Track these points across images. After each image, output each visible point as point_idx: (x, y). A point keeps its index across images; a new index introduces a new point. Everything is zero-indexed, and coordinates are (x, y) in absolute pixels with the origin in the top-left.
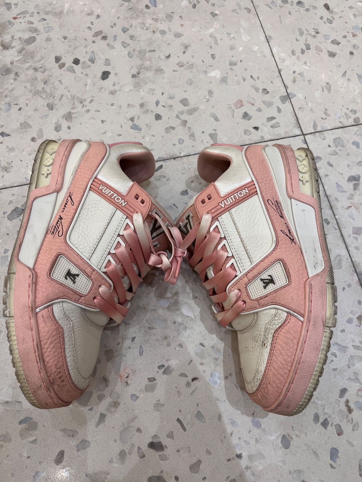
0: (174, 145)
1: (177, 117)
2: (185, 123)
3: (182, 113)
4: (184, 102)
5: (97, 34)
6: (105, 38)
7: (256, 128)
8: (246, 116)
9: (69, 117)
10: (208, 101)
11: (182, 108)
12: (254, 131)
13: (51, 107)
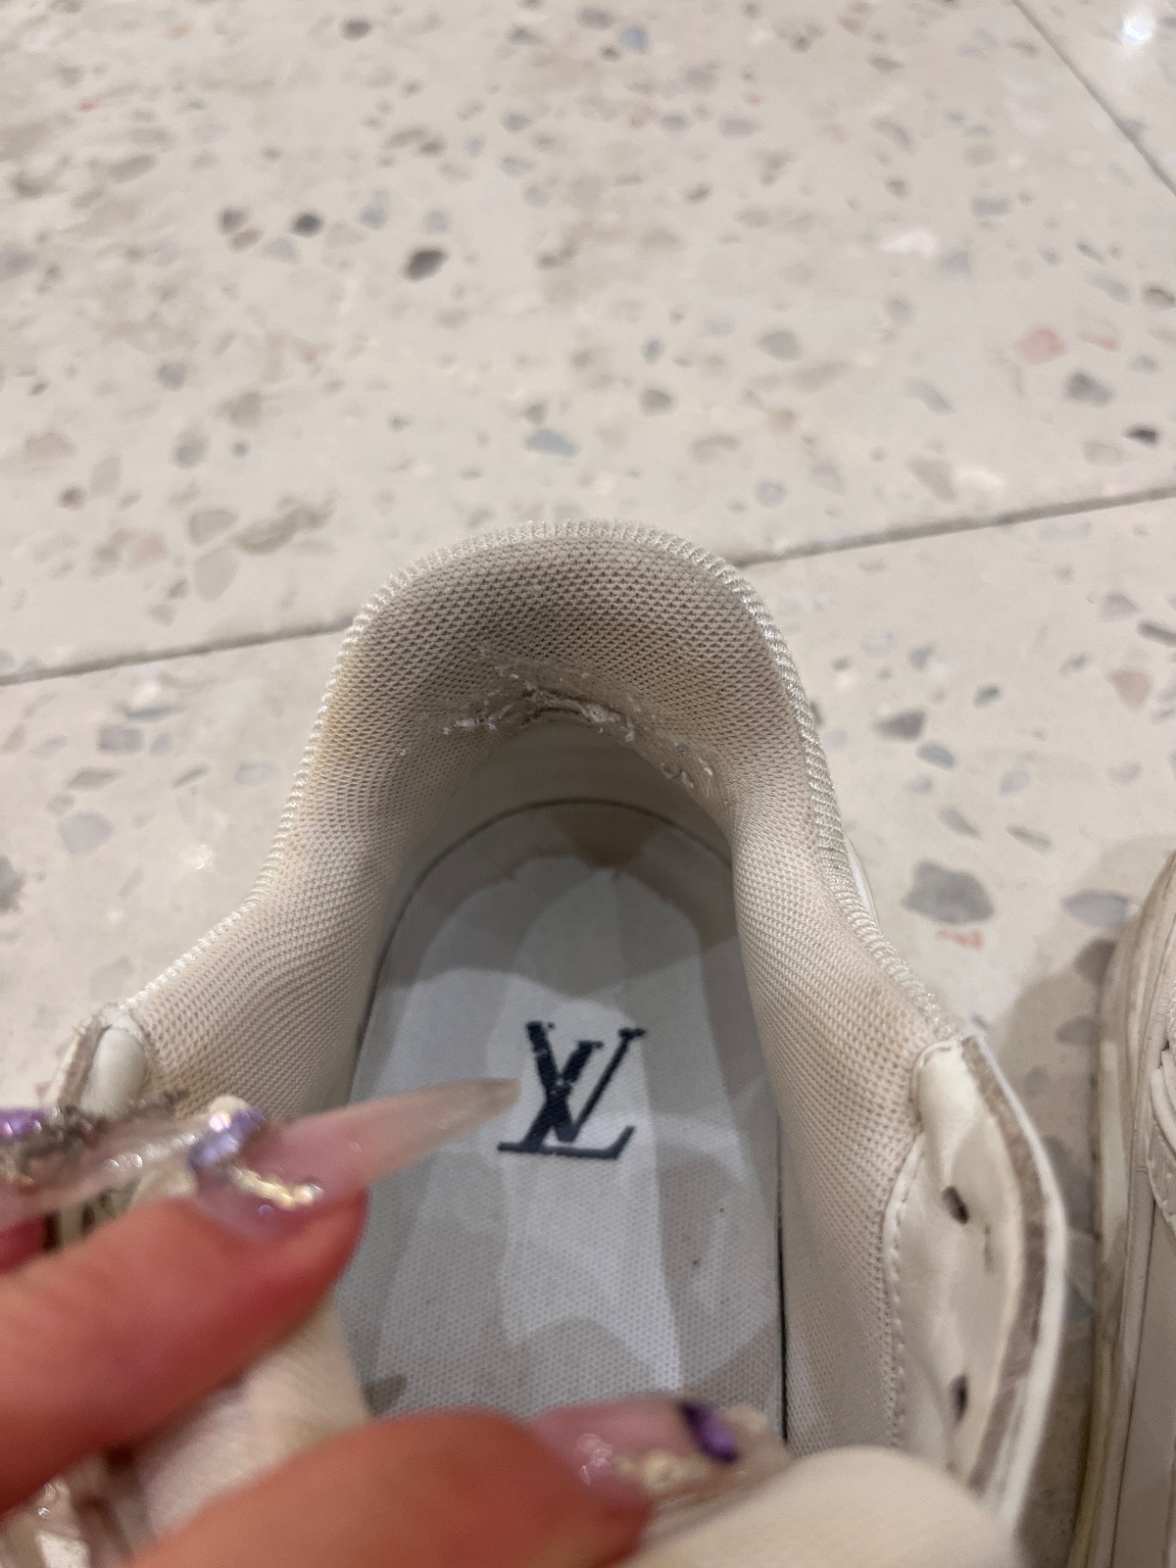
0: (738, 507)
1: (749, 396)
2: (785, 418)
3: (771, 381)
4: (779, 342)
5: (401, 138)
6: (432, 148)
7: (1146, 435)
8: (1082, 386)
9: (245, 408)
10: (889, 336)
11: (767, 363)
12: (1136, 446)
13: (172, 376)
